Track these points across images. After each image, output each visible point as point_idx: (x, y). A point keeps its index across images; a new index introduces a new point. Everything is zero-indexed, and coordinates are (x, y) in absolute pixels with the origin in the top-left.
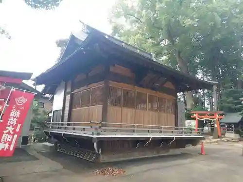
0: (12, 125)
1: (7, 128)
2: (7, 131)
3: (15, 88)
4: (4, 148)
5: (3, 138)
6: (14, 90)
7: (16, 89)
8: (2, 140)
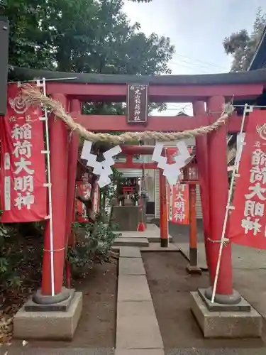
0: (261, 182)
1: (251, 188)
2: (251, 195)
3: (251, 107)
4: (253, 229)
5: (246, 209)
6: (251, 110)
7: (254, 108)
8: (246, 214)
